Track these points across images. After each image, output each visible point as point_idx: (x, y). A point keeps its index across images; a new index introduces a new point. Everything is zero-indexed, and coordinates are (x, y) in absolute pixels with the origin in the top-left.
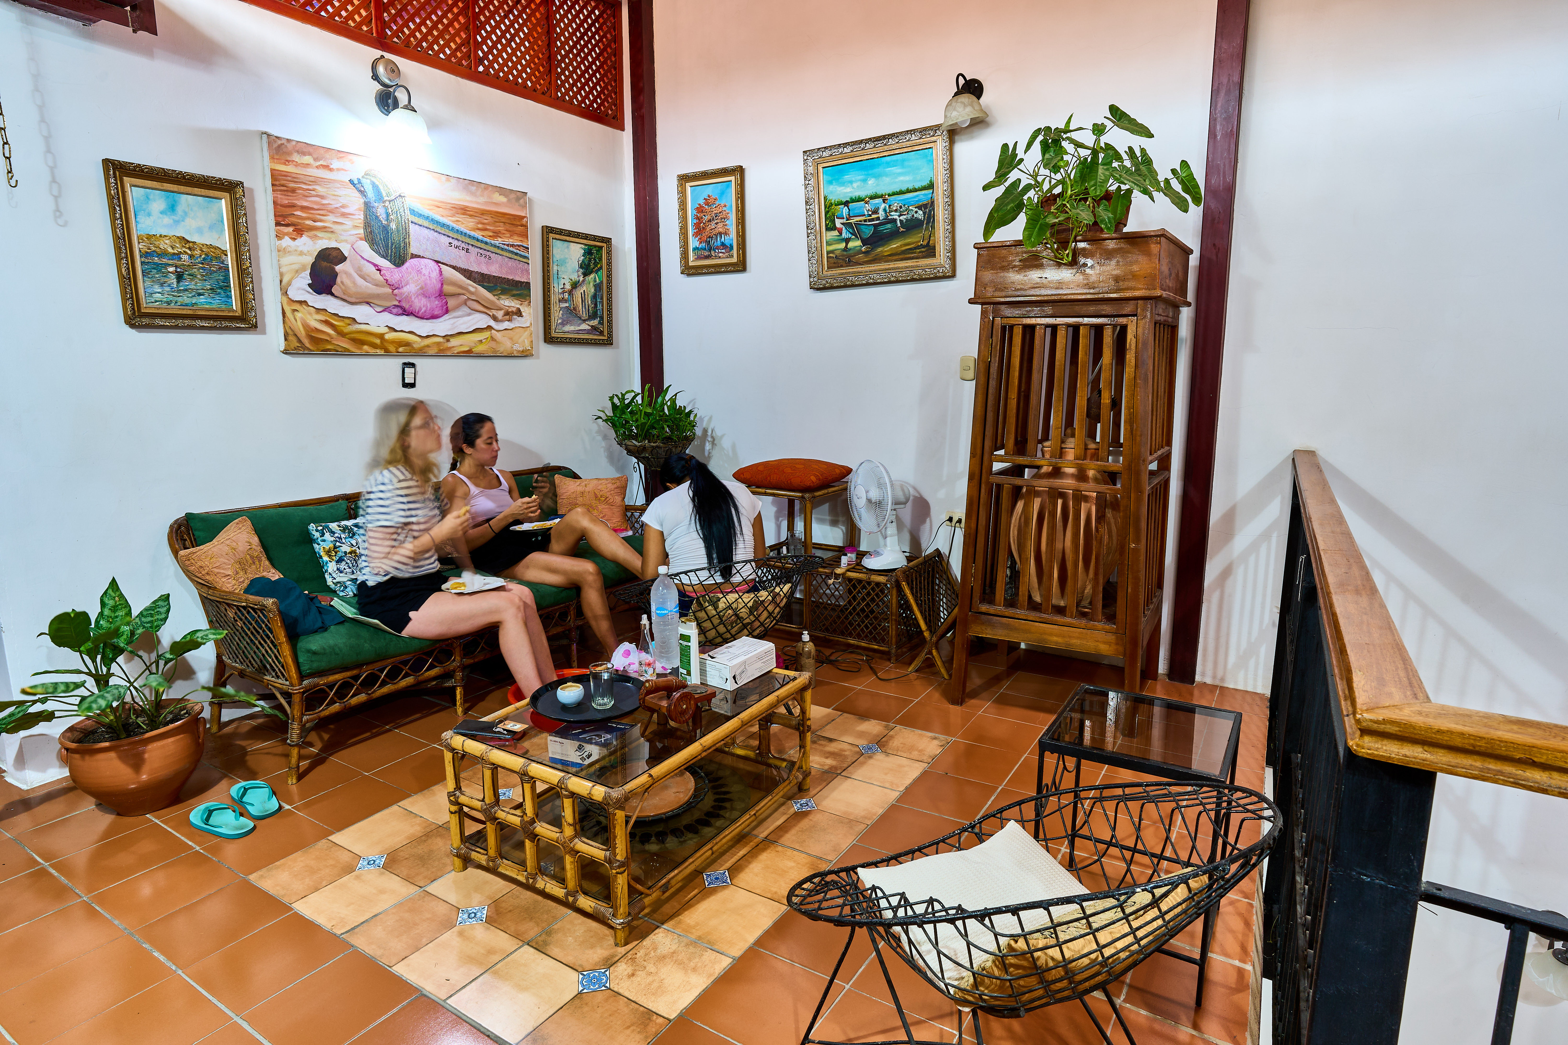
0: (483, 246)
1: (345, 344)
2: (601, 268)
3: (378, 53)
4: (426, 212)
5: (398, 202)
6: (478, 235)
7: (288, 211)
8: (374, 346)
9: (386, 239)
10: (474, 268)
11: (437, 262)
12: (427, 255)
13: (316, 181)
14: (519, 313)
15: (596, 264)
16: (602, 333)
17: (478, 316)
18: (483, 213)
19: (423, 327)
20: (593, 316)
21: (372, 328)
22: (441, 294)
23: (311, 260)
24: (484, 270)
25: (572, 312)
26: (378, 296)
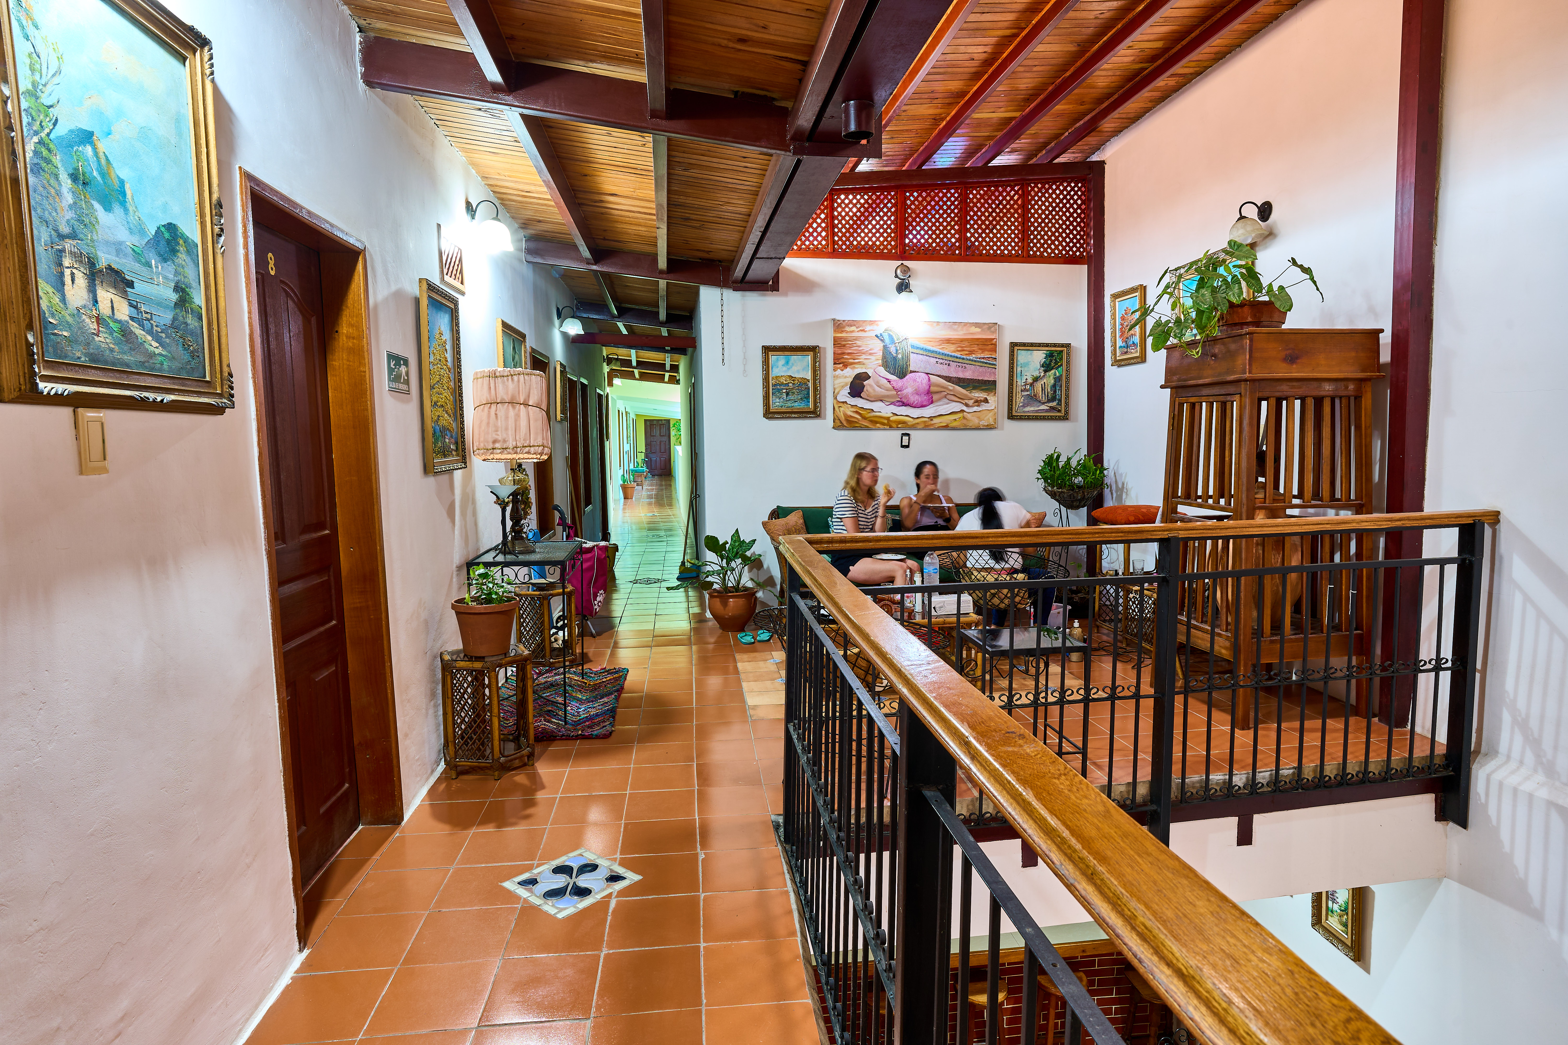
0: (961, 361)
1: (866, 423)
2: (1061, 365)
3: (900, 263)
4: (922, 346)
5: (904, 342)
6: (958, 354)
7: (841, 356)
8: (883, 424)
9: (895, 364)
10: (954, 375)
11: (927, 374)
12: (921, 370)
13: (857, 339)
14: (986, 401)
15: (1056, 363)
16: (1059, 411)
17: (954, 404)
18: (962, 340)
19: (915, 413)
20: (1053, 399)
21: (883, 414)
22: (929, 392)
23: (851, 380)
24: (961, 375)
25: (1033, 398)
26: (888, 396)
